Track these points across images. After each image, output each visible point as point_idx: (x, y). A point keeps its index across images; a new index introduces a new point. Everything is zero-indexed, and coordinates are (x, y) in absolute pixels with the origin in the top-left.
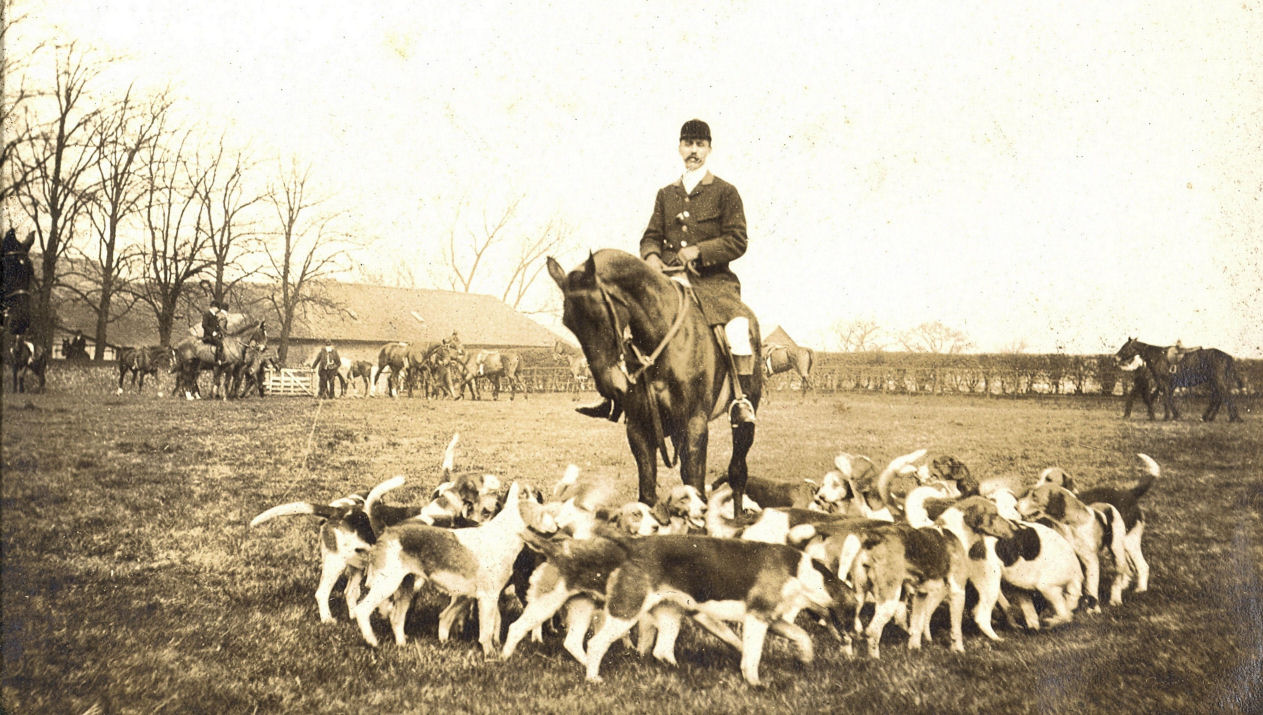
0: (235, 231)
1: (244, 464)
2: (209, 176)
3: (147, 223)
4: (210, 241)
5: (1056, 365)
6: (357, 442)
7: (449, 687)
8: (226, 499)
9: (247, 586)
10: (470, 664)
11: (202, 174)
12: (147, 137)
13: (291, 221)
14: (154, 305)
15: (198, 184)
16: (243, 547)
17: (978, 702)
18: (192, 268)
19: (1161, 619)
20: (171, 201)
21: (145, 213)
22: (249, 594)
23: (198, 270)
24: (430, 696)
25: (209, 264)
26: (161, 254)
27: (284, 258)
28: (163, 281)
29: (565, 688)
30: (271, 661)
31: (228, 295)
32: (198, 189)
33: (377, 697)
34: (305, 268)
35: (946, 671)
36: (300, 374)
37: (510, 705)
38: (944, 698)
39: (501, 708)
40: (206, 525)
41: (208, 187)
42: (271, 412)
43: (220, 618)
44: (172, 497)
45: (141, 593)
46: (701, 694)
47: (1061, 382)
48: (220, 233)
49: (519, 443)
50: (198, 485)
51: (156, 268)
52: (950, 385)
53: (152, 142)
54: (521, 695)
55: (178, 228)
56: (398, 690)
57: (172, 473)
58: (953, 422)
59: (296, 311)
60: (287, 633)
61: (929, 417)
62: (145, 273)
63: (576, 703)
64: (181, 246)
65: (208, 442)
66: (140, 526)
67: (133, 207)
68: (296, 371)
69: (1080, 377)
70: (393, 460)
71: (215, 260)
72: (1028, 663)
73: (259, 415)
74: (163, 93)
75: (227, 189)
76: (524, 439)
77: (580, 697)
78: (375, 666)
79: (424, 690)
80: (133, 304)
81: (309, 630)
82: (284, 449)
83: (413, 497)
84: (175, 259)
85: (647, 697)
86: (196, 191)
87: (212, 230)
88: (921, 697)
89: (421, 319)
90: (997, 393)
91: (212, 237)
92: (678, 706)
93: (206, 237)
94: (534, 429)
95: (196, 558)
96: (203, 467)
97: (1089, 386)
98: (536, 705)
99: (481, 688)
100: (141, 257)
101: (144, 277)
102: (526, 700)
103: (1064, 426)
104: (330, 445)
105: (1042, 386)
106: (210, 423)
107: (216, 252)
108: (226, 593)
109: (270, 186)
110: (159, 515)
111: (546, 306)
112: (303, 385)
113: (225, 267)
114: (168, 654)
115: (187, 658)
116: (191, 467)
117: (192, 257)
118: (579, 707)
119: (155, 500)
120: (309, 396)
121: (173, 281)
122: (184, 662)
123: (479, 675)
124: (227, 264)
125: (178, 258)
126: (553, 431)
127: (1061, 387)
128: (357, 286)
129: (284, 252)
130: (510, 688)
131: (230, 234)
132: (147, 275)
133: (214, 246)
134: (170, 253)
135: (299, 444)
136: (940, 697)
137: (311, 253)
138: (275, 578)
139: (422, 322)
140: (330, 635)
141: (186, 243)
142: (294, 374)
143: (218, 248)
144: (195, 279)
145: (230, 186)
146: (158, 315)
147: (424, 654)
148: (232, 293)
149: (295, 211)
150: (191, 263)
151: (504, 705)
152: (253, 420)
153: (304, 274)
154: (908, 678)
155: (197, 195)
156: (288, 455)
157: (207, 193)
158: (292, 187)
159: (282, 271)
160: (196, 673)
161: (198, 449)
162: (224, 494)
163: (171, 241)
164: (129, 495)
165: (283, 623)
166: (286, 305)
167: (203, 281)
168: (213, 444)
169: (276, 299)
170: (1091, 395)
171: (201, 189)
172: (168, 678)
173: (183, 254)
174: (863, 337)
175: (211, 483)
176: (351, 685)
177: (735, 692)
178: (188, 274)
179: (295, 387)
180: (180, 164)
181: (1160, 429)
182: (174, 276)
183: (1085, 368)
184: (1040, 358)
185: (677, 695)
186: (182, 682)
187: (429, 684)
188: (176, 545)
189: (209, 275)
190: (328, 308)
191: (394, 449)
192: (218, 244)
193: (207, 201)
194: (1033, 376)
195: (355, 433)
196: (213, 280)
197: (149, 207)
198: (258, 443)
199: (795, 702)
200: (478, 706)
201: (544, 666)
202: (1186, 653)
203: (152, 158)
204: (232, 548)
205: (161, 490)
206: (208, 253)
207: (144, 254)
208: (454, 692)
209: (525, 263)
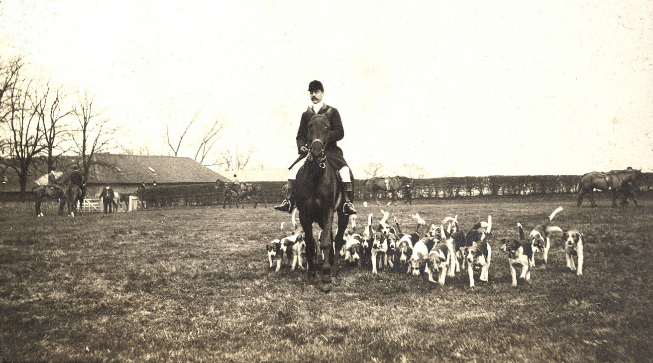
0: (57, 130)
1: (70, 248)
2: (43, 103)
3: (11, 128)
4: (45, 135)
5: (470, 182)
6: (126, 234)
7: (182, 350)
8: (63, 267)
9: (78, 308)
10: (192, 339)
11: (38, 102)
12: (9, 83)
13: (86, 124)
14: (17, 170)
15: (37, 107)
16: (74, 289)
17: (430, 343)
18: (36, 149)
19: (516, 301)
20: (24, 116)
21: (10, 122)
22: (80, 311)
23: (39, 151)
24: (173, 355)
25: (44, 147)
26: (19, 143)
27: (82, 143)
28: (21, 157)
29: (238, 348)
30: (95, 342)
31: (55, 163)
32: (37, 109)
33: (148, 357)
34: (94, 147)
35: (416, 330)
36: (93, 201)
37: (212, 357)
38: (414, 342)
39: (207, 358)
40: (54, 280)
41: (42, 108)
42: (81, 221)
43: (67, 324)
44: (36, 267)
45: (26, 314)
46: (302, 347)
47: (472, 190)
48: (49, 131)
49: (207, 230)
50: (48, 260)
51: (17, 151)
52: (419, 194)
53: (12, 86)
54: (217, 352)
55: (27, 130)
56: (158, 353)
57: (34, 255)
58: (420, 212)
59: (90, 169)
60: (101, 329)
61: (409, 210)
62: (11, 153)
63: (243, 355)
64: (29, 139)
65: (51, 238)
66: (21, 282)
67: (3, 120)
68: (91, 200)
69: (481, 188)
70: (144, 242)
71: (47, 145)
72: (453, 324)
73: (75, 223)
74: (17, 60)
75: (52, 109)
76: (209, 228)
77: (245, 352)
78: (145, 342)
79: (170, 352)
80: (5, 169)
81: (112, 327)
82: (89, 240)
83: (157, 260)
84: (26, 146)
85: (276, 350)
86: (36, 110)
87: (45, 130)
88: (403, 342)
89: (153, 171)
90: (441, 197)
91: (46, 133)
92: (291, 353)
93: (42, 134)
94: (214, 223)
95: (52, 295)
96: (49, 251)
97: (486, 191)
98: (224, 357)
99: (197, 350)
100: (9, 145)
101: (11, 156)
102: (219, 355)
103: (473, 212)
104: (113, 237)
105: (463, 193)
106: (50, 228)
107: (47, 140)
108: (69, 312)
109: (74, 106)
110: (30, 276)
111: (217, 162)
112: (94, 207)
113: (53, 149)
114: (44, 343)
115: (54, 344)
116: (44, 251)
117: (35, 145)
118: (244, 357)
119: (28, 269)
120: (98, 212)
121: (26, 157)
122: (52, 346)
123: (196, 343)
124: (54, 147)
125: (28, 145)
126: (224, 224)
127: (472, 193)
128: (120, 156)
129: (83, 139)
130: (212, 349)
131: (54, 131)
132: (12, 154)
133: (47, 138)
134: (24, 143)
135: (97, 237)
136: (413, 342)
137: (96, 140)
138: (92, 303)
139: (154, 172)
140: (122, 329)
141: (31, 138)
142: (90, 201)
143: (49, 139)
144: (38, 155)
145: (54, 107)
146: (19, 174)
147: (168, 335)
148: (57, 162)
149: (87, 119)
150: (35, 148)
151: (208, 357)
152: (72, 226)
153: (93, 151)
154: (398, 334)
155: (37, 113)
156: (92, 243)
157: (42, 111)
158: (85, 107)
159: (82, 149)
160: (59, 351)
161: (46, 242)
162: (62, 264)
163: (24, 136)
164: (14, 267)
165: (98, 324)
166: (85, 166)
167: (41, 156)
168: (53, 239)
169: (79, 163)
170: (487, 195)
171: (39, 110)
172: (46, 353)
173: (31, 143)
174: (376, 171)
175: (55, 259)
176: (134, 351)
177: (317, 345)
178: (34, 153)
179: (91, 208)
180: (27, 97)
181: (520, 211)
182: (26, 155)
183: (484, 183)
184: (461, 179)
185: (290, 348)
186: (53, 355)
187: (172, 349)
188: (40, 289)
189: (45, 153)
190: (106, 167)
191: (145, 236)
192: (48, 136)
193: (42, 115)
194: (458, 188)
195: (124, 230)
196: (47, 155)
197: (12, 119)
198: (76, 237)
199: (345, 348)
200: (197, 359)
201: (227, 338)
202: (527, 316)
203: (12, 94)
204: (69, 290)
205: (30, 264)
206: (44, 142)
207: (11, 144)
208: (184, 352)
209: (205, 140)
